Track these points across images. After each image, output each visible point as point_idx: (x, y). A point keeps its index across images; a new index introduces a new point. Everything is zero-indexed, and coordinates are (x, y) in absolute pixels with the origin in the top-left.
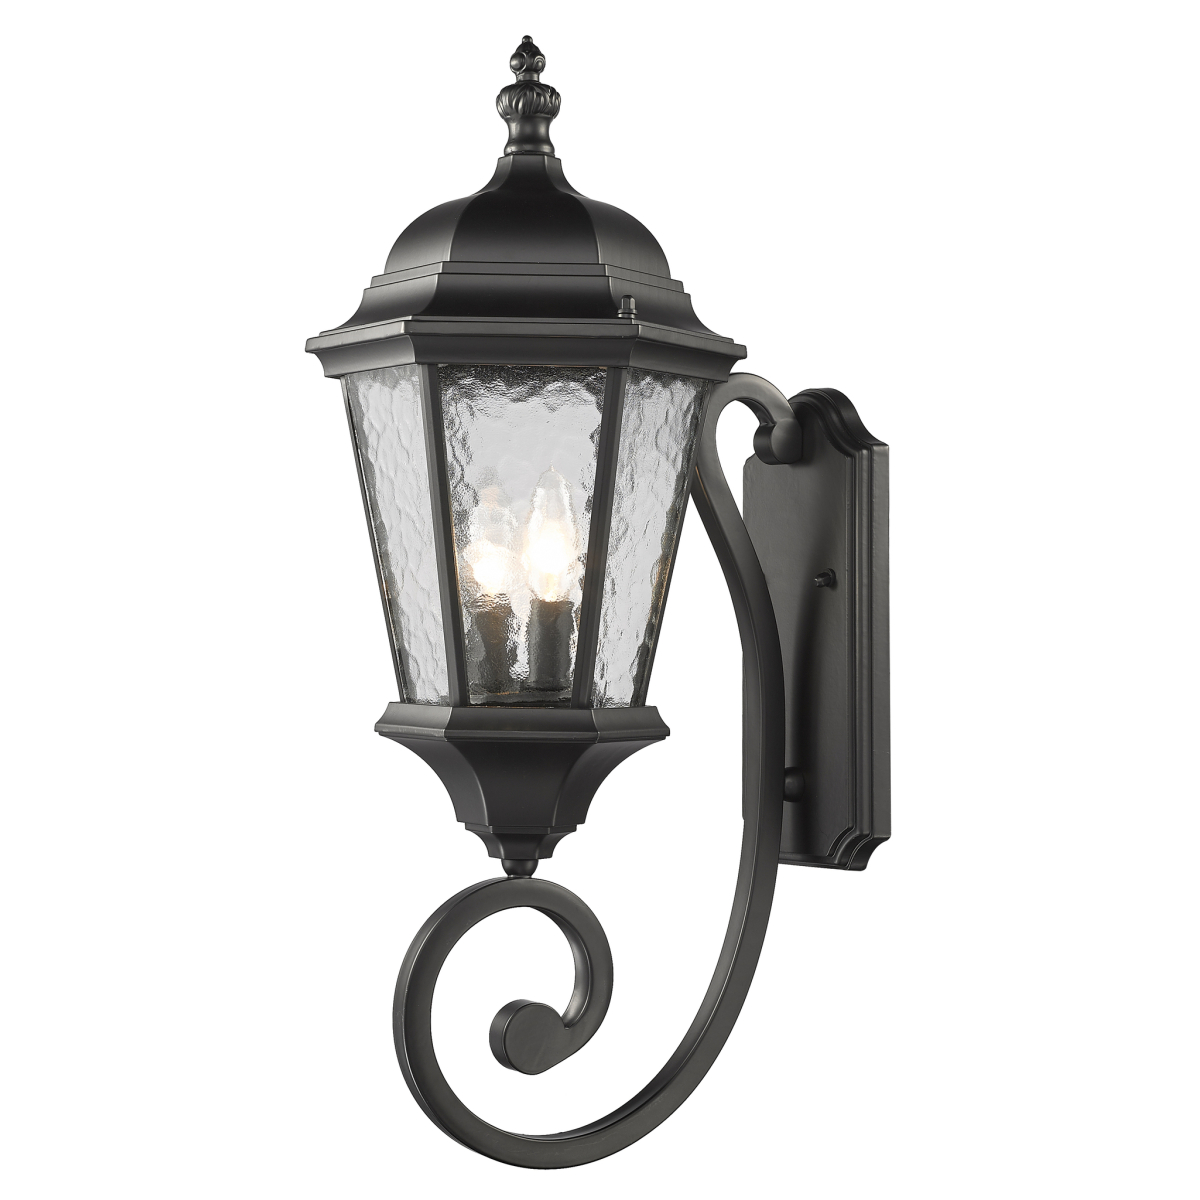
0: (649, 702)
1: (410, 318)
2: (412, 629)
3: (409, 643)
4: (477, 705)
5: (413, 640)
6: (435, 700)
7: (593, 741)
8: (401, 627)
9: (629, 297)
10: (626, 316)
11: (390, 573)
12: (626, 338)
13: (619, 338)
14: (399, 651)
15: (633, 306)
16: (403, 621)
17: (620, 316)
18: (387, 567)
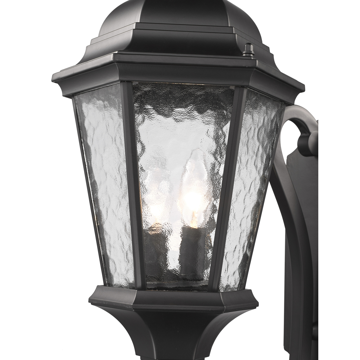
0: (247, 287)
1: (117, 52)
2: (112, 243)
3: (110, 251)
4: (151, 289)
5: (112, 250)
6: (125, 285)
7: (221, 312)
8: (105, 242)
9: (250, 44)
10: (248, 55)
11: (99, 210)
12: (249, 68)
13: (245, 67)
14: (103, 256)
15: (252, 49)
16: (107, 238)
17: (244, 55)
18: (97, 206)
